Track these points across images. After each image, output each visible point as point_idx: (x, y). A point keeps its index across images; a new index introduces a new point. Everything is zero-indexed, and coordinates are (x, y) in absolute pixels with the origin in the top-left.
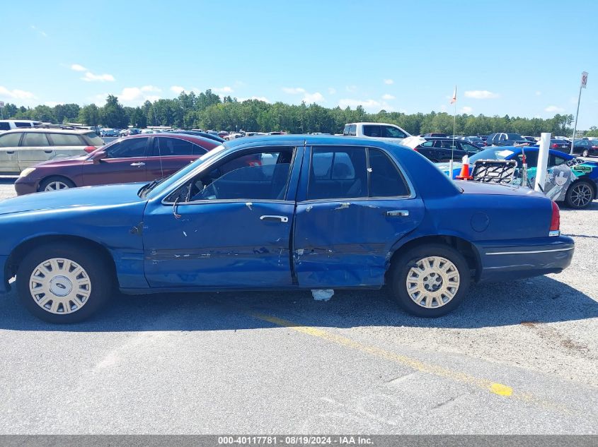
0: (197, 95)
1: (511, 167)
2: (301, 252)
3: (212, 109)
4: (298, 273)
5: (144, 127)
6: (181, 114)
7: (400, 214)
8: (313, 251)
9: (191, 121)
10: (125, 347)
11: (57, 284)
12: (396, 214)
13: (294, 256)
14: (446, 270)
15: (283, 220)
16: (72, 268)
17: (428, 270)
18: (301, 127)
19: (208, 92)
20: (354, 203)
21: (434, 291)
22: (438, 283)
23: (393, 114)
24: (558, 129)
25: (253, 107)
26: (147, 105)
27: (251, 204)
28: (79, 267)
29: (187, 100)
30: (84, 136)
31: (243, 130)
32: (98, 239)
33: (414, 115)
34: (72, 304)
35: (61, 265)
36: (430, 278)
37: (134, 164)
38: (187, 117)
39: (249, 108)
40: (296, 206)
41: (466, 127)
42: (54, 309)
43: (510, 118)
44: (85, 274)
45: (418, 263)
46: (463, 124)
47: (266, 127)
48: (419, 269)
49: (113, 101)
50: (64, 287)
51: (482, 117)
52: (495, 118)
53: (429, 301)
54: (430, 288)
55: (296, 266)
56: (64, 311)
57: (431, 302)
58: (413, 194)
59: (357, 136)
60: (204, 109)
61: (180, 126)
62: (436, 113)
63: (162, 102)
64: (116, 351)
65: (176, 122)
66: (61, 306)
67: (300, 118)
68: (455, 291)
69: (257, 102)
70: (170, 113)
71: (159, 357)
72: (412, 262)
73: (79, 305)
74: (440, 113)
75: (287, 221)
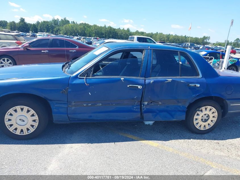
0: (60, 20)
1: (211, 60)
2: (146, 103)
3: (66, 26)
4: (144, 114)
5: (37, 33)
6: (53, 28)
7: (195, 85)
8: (151, 103)
9: (57, 31)
10: (60, 155)
11: (20, 119)
12: (193, 86)
13: (142, 105)
14: (212, 113)
15: (139, 87)
16: (28, 111)
17: (204, 112)
18: (104, 36)
19: (65, 19)
20: (174, 79)
21: (205, 122)
22: (207, 118)
23: (141, 32)
24: (204, 42)
25: (84, 26)
26: (38, 23)
27: (123, 79)
28: (32, 110)
29: (55, 22)
30: (15, 36)
31: (79, 36)
32: (43, 95)
33: (150, 33)
34: (28, 130)
35: (22, 109)
36: (204, 116)
37: (42, 51)
38: (55, 29)
39: (82, 26)
40: (145, 80)
41: (170, 39)
42: (18, 133)
43: (187, 36)
44: (35, 114)
45: (200, 109)
46: (168, 38)
47: (89, 35)
48: (200, 112)
49: (22, 20)
50: (24, 121)
51: (176, 36)
52: (181, 36)
53: (202, 126)
54: (204, 120)
55: (143, 111)
56: (23, 133)
57: (203, 127)
58: (200, 76)
59: (135, 42)
60: (63, 26)
61: (52, 33)
62: (158, 33)
63: (44, 22)
64: (56, 158)
65: (51, 31)
66: (22, 131)
67: (103, 32)
68: (214, 122)
69: (85, 24)
70: (48, 27)
71: (81, 162)
72: (198, 109)
73: (32, 130)
74: (160, 33)
75: (141, 88)
